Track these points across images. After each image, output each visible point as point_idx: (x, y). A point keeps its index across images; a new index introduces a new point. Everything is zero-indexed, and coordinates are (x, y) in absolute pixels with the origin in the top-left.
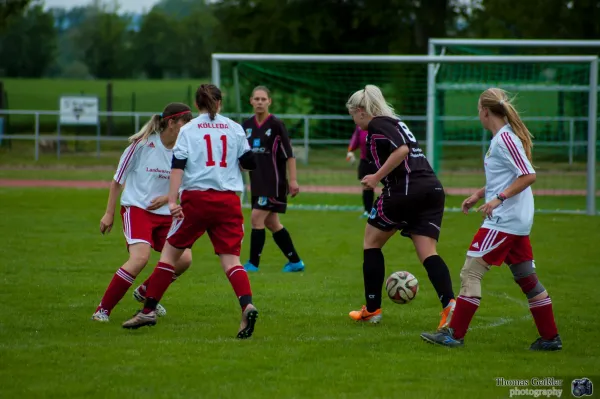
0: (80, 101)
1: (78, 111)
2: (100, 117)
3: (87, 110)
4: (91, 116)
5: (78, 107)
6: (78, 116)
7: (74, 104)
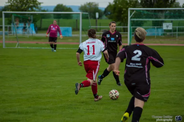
0: (168, 24)
1: (167, 27)
2: (173, 28)
3: (170, 26)
4: (170, 28)
5: (167, 25)
6: (167, 28)
7: (166, 25)
